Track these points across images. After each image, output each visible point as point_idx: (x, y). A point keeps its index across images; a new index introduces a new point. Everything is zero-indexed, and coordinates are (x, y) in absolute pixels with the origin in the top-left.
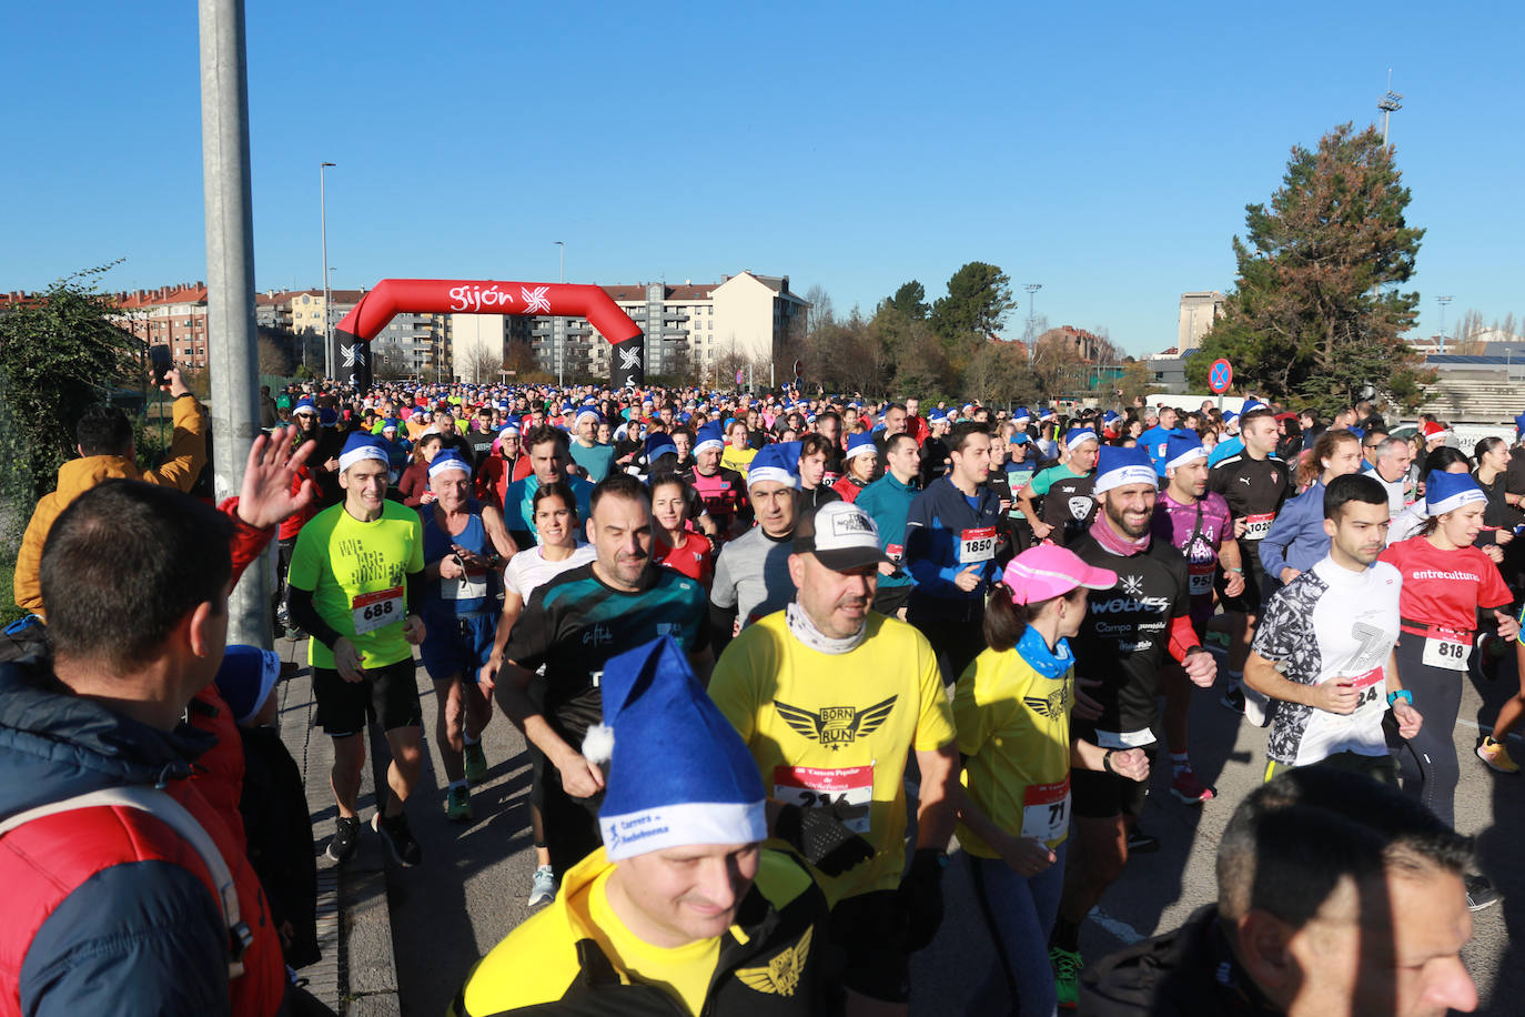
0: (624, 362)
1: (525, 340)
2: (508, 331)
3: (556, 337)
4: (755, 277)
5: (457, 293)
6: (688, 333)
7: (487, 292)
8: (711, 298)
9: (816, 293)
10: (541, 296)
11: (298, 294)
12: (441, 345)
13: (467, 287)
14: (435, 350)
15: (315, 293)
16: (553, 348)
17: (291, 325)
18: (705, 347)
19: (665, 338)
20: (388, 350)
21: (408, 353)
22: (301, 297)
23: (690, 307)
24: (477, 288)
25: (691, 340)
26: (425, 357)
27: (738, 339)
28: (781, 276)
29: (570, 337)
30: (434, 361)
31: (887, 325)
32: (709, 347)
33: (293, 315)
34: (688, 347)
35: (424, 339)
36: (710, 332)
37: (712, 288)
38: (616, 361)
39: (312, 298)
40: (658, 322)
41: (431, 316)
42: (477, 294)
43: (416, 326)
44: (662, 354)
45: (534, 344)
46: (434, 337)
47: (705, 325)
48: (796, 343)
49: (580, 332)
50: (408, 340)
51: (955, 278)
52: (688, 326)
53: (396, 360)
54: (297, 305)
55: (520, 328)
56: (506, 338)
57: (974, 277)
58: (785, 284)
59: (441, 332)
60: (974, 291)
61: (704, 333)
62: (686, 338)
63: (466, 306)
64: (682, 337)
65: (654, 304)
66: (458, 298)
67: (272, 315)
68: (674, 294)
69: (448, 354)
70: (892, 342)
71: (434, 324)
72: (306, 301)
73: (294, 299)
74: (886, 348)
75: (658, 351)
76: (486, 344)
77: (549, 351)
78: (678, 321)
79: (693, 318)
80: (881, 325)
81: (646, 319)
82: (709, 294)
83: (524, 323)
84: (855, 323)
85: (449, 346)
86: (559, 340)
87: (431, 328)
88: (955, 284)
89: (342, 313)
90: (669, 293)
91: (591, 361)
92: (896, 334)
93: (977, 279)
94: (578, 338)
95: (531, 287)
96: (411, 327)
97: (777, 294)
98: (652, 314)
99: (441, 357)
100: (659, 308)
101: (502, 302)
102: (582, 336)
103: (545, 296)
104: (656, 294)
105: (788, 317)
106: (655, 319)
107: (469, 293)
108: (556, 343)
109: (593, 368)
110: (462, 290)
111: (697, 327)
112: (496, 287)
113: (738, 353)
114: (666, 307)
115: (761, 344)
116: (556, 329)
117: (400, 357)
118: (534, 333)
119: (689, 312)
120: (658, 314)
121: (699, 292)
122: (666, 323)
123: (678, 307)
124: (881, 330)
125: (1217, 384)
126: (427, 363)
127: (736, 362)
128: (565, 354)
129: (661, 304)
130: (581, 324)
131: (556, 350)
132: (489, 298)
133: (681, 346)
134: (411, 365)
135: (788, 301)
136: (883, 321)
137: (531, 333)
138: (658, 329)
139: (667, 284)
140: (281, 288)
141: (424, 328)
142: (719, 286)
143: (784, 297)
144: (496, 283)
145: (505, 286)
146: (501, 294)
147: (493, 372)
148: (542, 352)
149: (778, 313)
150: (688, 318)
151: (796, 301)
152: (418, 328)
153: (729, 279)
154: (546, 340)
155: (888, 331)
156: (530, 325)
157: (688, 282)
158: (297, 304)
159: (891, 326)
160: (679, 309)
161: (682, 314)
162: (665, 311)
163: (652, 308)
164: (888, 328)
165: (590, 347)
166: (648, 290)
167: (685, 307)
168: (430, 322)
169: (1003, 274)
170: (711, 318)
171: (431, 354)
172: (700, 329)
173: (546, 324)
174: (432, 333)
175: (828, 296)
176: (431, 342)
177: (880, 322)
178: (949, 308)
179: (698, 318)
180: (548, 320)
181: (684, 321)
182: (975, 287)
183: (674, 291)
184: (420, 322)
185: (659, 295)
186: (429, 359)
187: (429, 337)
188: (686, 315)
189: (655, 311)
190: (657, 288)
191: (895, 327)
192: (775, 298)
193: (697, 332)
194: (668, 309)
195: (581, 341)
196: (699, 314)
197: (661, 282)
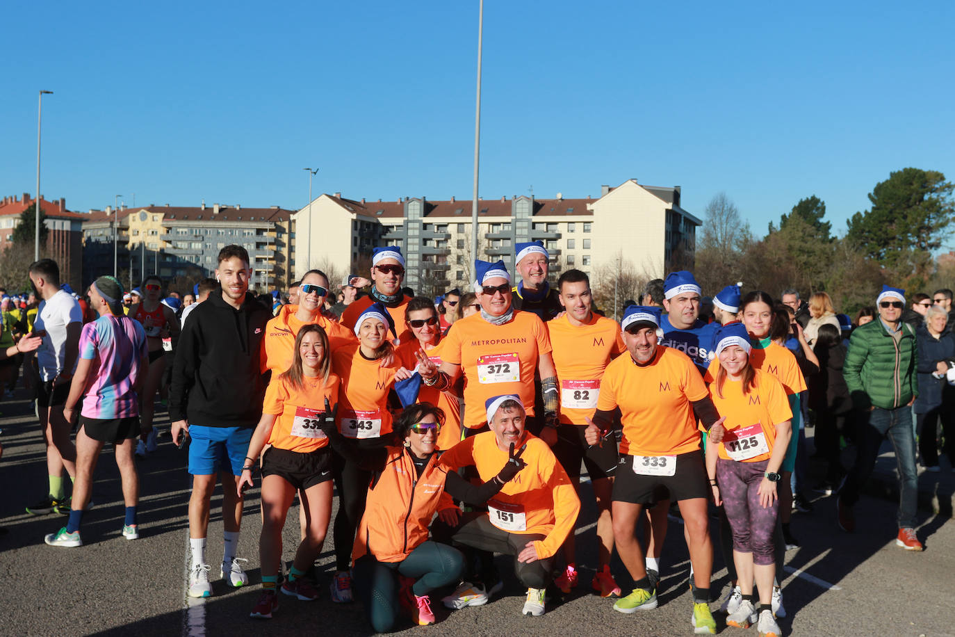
2: (356, 249)
4: (642, 186)
6: (559, 252)
8: (591, 213)
11: (135, 211)
12: (284, 265)
14: (278, 271)
15: (153, 209)
17: (127, 242)
22: (137, 215)
23: (562, 224)
25: (563, 259)
26: (268, 278)
27: (626, 258)
28: (670, 186)
29: (425, 257)
30: (276, 283)
31: (797, 244)
33: (130, 232)
34: (557, 269)
36: (586, 252)
37: (592, 201)
39: (150, 215)
41: (274, 234)
43: (259, 245)
46: (278, 257)
47: (579, 244)
49: (438, 251)
51: (879, 189)
52: (560, 244)
54: (134, 222)
56: (354, 256)
57: (911, 184)
58: (676, 197)
59: (285, 251)
60: (912, 201)
61: (578, 253)
62: (556, 260)
65: (520, 220)
67: (108, 232)
68: (541, 210)
70: (805, 263)
71: (278, 243)
72: (144, 218)
73: (131, 216)
76: (331, 261)
78: (548, 240)
79: (566, 236)
80: (792, 243)
81: (512, 236)
82: (589, 207)
85: (292, 267)
87: (274, 248)
88: (881, 193)
89: (180, 230)
90: (537, 208)
91: (448, 283)
92: (810, 253)
93: (915, 186)
94: (435, 257)
97: (670, 206)
98: (518, 232)
100: (525, 224)
102: (438, 256)
104: (523, 210)
105: (679, 235)
106: (522, 236)
111: (570, 246)
114: (534, 224)
116: (410, 248)
119: (561, 228)
120: (525, 232)
121: (578, 207)
123: (548, 223)
124: (790, 248)
126: (270, 284)
128: (419, 276)
129: (528, 220)
130: (438, 242)
135: (680, 215)
139: (537, 198)
140: (120, 204)
141: (266, 248)
143: (677, 210)
149: (670, 230)
150: (559, 236)
151: (687, 216)
152: (261, 247)
153: (610, 190)
155: (802, 251)
157: (559, 196)
158: (134, 220)
159: (803, 244)
160: (549, 226)
161: (553, 231)
162: (534, 227)
163: (518, 224)
164: (800, 247)
165: (448, 268)
166: (513, 205)
167: (556, 223)
168: (273, 241)
169: (947, 181)
170: (587, 235)
171: (274, 275)
172: (573, 248)
173: (399, 242)
174: (276, 252)
175: (734, 207)
176: (274, 262)
177: (790, 239)
178: (880, 222)
179: (571, 236)
180: (401, 237)
181: (555, 240)
182: (914, 196)
183: (543, 205)
184: (263, 240)
185: (527, 210)
186: (272, 281)
187: (272, 257)
188: (557, 232)
189: (522, 228)
190: (525, 201)
191: (808, 245)
192: (667, 211)
193: (570, 252)
194: (536, 225)
195: (438, 261)
196: (572, 231)
197: (530, 197)
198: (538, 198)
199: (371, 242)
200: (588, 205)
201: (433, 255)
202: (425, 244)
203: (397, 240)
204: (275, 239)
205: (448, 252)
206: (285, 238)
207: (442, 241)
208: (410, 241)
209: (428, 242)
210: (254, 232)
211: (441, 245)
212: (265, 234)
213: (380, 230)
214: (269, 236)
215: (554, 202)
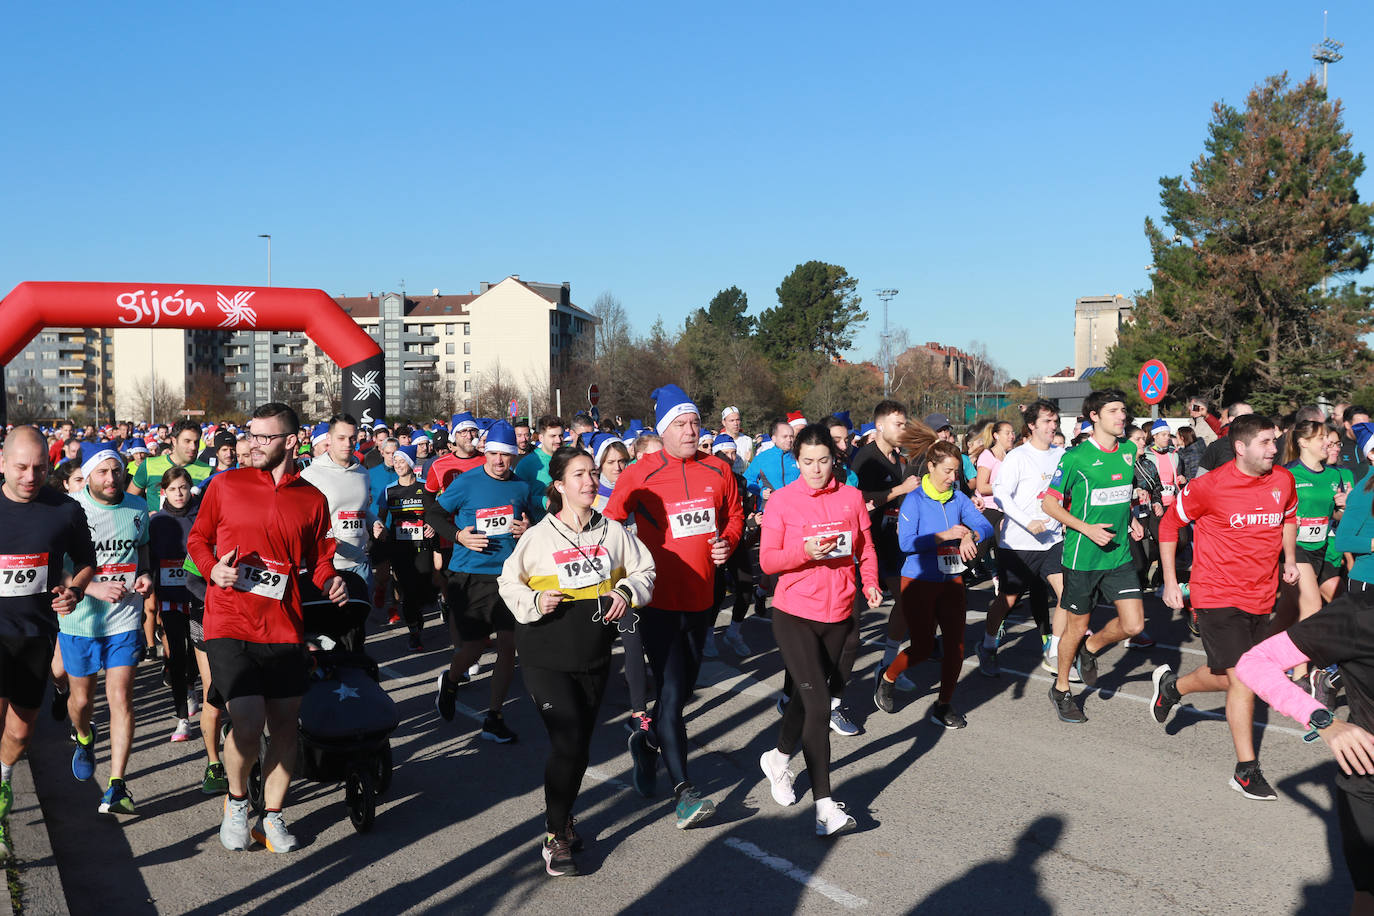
0: (357, 391)
1: (214, 369)
2: (191, 360)
3: (258, 366)
4: (525, 284)
5: (127, 300)
7: (169, 299)
8: (467, 313)
9: (606, 304)
10: (243, 303)
12: (98, 379)
13: (141, 292)
14: (89, 386)
16: (254, 381)
18: (459, 378)
19: (406, 366)
20: (22, 387)
21: (51, 391)
23: (439, 326)
24: (154, 293)
25: (441, 368)
26: (76, 395)
27: (504, 365)
28: (559, 283)
29: (276, 367)
30: (88, 401)
31: (699, 345)
32: (466, 377)
34: (437, 377)
35: (74, 371)
36: (467, 358)
37: (469, 299)
38: (348, 389)
40: (396, 345)
41: (83, 340)
42: (155, 302)
43: (62, 354)
44: (402, 387)
45: (228, 377)
46: (89, 368)
47: (459, 349)
48: (580, 370)
49: (290, 360)
50: (50, 373)
51: (786, 282)
52: (437, 350)
53: (33, 399)
55: (206, 356)
56: (189, 368)
57: (812, 280)
58: (565, 293)
59: (98, 361)
60: (812, 299)
61: (458, 358)
62: (434, 367)
63: (139, 317)
64: (429, 365)
65: (390, 322)
66: (129, 307)
68: (415, 308)
69: (108, 391)
70: (708, 367)
71: (88, 350)
74: (700, 374)
75: (397, 383)
76: (162, 376)
77: (248, 385)
78: (424, 344)
79: (444, 339)
80: (692, 345)
82: (464, 308)
83: (214, 349)
84: (658, 344)
85: (109, 382)
86: (264, 371)
87: (83, 357)
88: (787, 291)
90: (410, 307)
91: (306, 398)
92: (712, 356)
93: (816, 282)
94: (289, 366)
95: (230, 291)
96: (54, 356)
97: (554, 306)
98: (388, 335)
99: (99, 395)
100: (396, 326)
101: (190, 312)
102: (293, 365)
103: (250, 303)
104: (393, 309)
105: (570, 336)
106: (392, 340)
107: (144, 300)
108: (258, 375)
109: (309, 408)
110: (134, 296)
111: (449, 351)
112: (181, 292)
113: (504, 383)
114: (406, 327)
115: (534, 371)
116: (258, 356)
117: (40, 396)
118: (228, 361)
119: (438, 331)
120: (396, 335)
121: (451, 305)
122: (407, 345)
123: (423, 325)
124: (692, 351)
125: (1149, 392)
126: (79, 403)
127: (502, 395)
128: (272, 389)
129: (399, 321)
130: (292, 349)
131: (258, 385)
132: (172, 306)
133: (429, 376)
134: (56, 407)
135: (570, 315)
136: (694, 340)
137: (222, 361)
138: (396, 354)
141: (73, 357)
142: (477, 297)
143: (564, 309)
144: (179, 287)
145: (192, 291)
146: (189, 301)
147: (171, 414)
148: (239, 387)
149: (557, 331)
150: (436, 340)
151: (580, 316)
152: (66, 355)
153: (490, 287)
154: (244, 371)
155: (703, 353)
156: (222, 352)
157: (436, 292)
159: (705, 346)
160: (424, 328)
161: (429, 334)
162: (406, 330)
163: (388, 326)
164: (701, 349)
165: (305, 379)
166: (381, 302)
167: (432, 325)
168: (82, 348)
169: (849, 277)
170: (467, 338)
171: (84, 392)
172: (453, 353)
173: (244, 349)
174: (86, 362)
175: (622, 307)
176: (84, 375)
177: (691, 341)
178: (781, 321)
179: (449, 339)
180: (246, 344)
181: (432, 344)
182: (814, 294)
183: (417, 303)
184: (68, 348)
185: (397, 310)
186: (82, 399)
187: (80, 368)
188: (433, 335)
189: (392, 331)
190: (394, 299)
191: (710, 347)
192: (551, 311)
193: (449, 358)
194: (410, 327)
195: (292, 372)
196: (451, 334)
197: (400, 293)
198: (411, 294)
199: (210, 350)
200: (463, 306)
201: (287, 364)
202: (276, 351)
203: (242, 347)
204: (85, 346)
205: (306, 360)
206: (97, 345)
207: (297, 348)
208: (257, 347)
209: (281, 349)
210: (55, 337)
211: (296, 352)
212: (71, 339)
213: (220, 334)
214: (77, 342)
215: (429, 299)
